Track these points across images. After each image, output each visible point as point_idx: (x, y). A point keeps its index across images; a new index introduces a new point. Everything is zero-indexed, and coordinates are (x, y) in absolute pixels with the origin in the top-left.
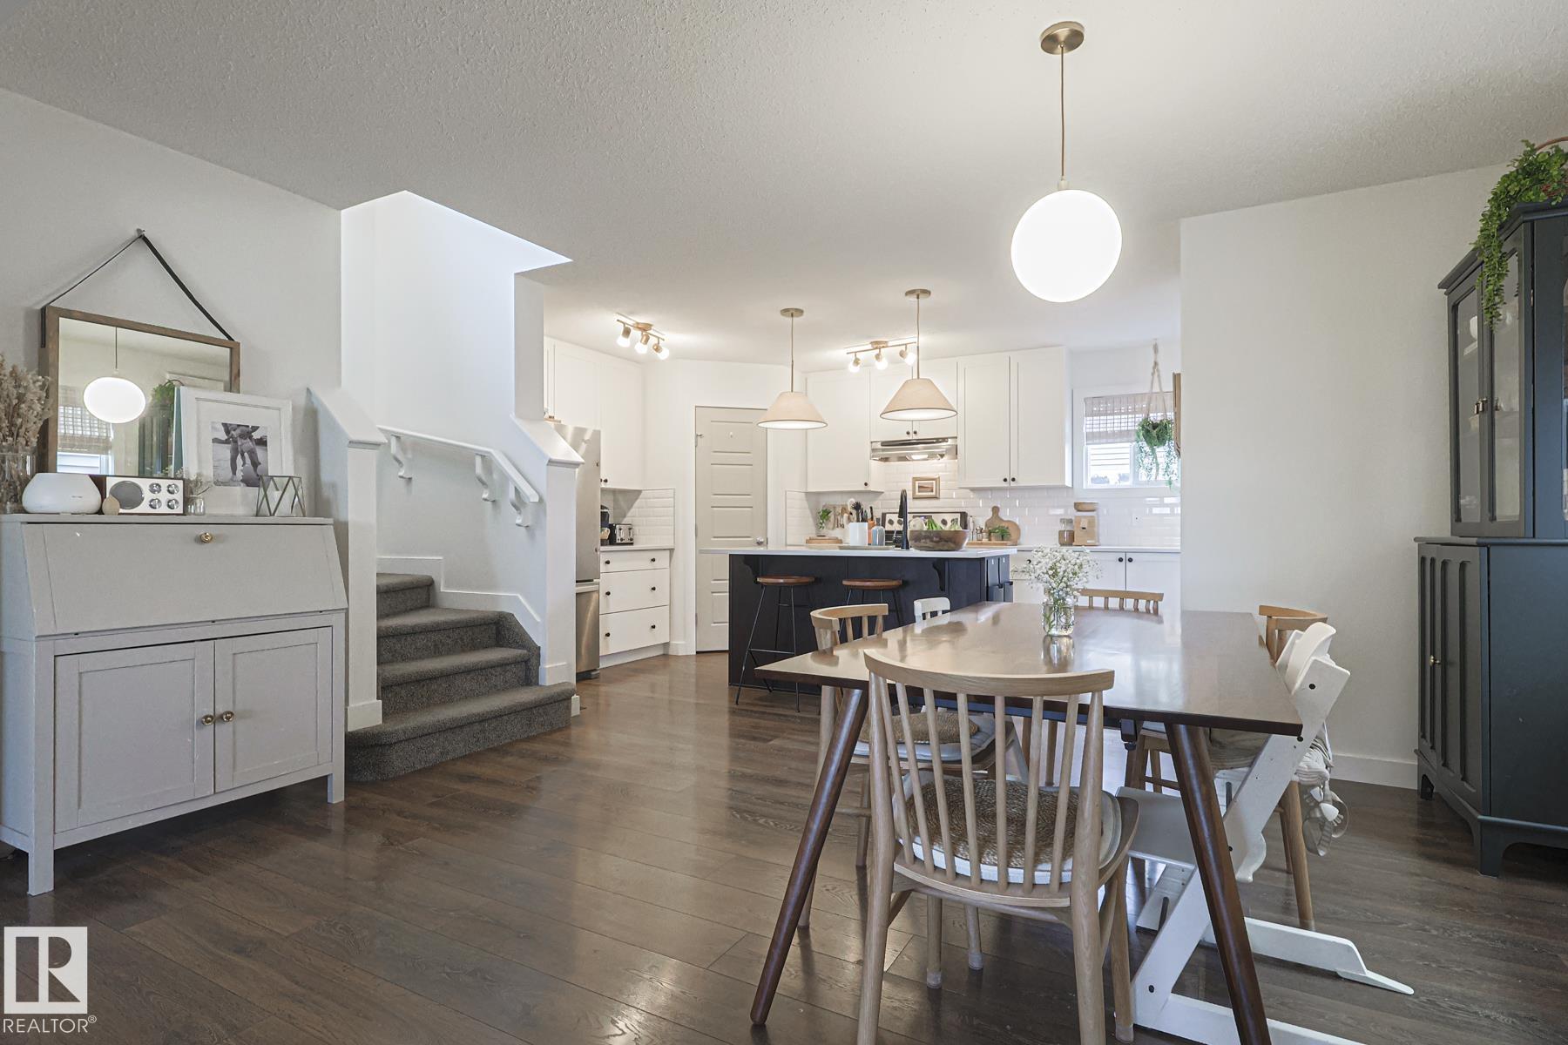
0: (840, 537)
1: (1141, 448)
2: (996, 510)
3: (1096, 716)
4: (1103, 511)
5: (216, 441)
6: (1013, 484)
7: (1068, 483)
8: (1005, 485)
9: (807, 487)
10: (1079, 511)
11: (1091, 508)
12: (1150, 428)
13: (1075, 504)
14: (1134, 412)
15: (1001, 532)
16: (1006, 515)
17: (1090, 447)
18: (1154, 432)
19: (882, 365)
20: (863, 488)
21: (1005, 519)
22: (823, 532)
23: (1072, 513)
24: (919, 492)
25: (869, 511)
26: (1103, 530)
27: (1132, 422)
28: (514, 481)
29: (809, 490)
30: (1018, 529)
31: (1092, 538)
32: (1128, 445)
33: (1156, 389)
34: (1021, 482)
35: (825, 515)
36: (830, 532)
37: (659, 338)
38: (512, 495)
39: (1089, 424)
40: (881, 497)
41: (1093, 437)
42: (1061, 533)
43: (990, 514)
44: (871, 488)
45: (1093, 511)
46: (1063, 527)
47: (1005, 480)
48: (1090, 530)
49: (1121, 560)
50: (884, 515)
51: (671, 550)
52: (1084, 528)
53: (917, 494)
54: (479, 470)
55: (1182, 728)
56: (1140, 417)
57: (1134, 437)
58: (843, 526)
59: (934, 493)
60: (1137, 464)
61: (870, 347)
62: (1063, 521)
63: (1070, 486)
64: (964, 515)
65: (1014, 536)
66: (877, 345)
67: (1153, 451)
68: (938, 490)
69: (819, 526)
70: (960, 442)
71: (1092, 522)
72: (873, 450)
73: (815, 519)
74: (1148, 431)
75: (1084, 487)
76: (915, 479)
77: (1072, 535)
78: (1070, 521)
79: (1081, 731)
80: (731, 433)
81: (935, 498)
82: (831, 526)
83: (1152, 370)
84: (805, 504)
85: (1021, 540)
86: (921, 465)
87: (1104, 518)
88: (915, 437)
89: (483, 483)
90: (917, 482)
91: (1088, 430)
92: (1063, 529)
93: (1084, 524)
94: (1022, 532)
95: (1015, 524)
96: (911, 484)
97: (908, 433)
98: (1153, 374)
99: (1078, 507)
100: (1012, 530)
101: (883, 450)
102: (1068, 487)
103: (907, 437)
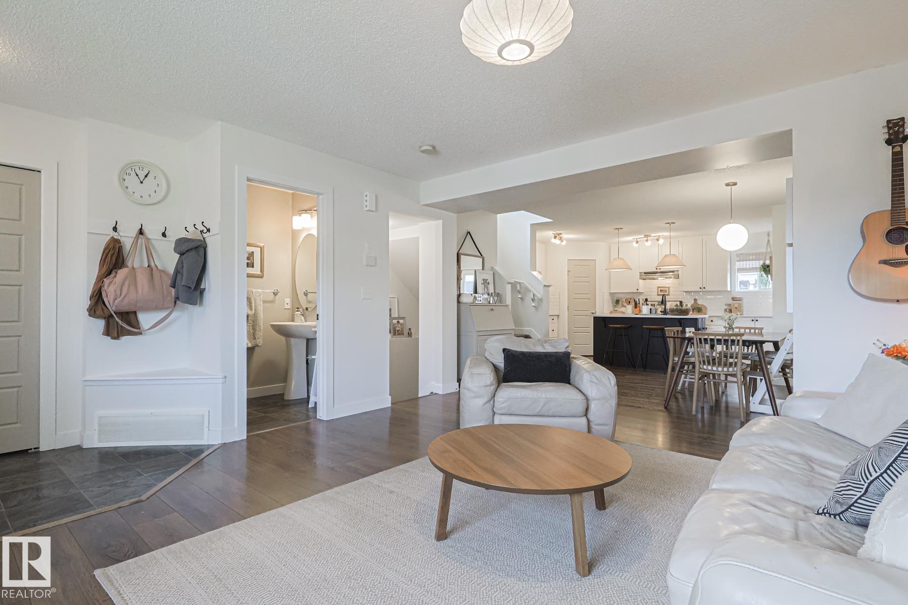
0: (624, 311)
1: (762, 275)
2: (695, 300)
3: (741, 343)
4: (745, 301)
5: (482, 284)
6: (704, 290)
7: (729, 289)
8: (700, 290)
9: (610, 290)
10: (734, 301)
11: (739, 299)
12: (766, 267)
13: (732, 298)
14: (759, 260)
15: (699, 310)
16: (700, 302)
17: (739, 274)
18: (767, 269)
19: (648, 244)
20: (636, 291)
21: (699, 304)
22: (616, 309)
23: (731, 302)
25: (638, 300)
26: (745, 308)
27: (758, 264)
28: (533, 292)
29: (612, 292)
30: (706, 308)
31: (740, 312)
32: (756, 273)
33: (769, 250)
34: (708, 289)
35: (617, 302)
36: (619, 309)
37: (563, 237)
38: (532, 296)
39: (738, 265)
41: (740, 269)
42: (726, 310)
43: (693, 302)
44: (639, 291)
45: (740, 301)
46: (726, 307)
47: (701, 288)
48: (739, 309)
49: (753, 320)
51: (558, 316)
52: (736, 308)
53: (659, 293)
54: (518, 288)
55: (759, 344)
56: (761, 262)
57: (759, 270)
58: (625, 307)
59: (667, 293)
60: (760, 282)
61: (643, 236)
62: (726, 305)
64: (681, 302)
66: (646, 236)
67: (766, 277)
68: (669, 292)
69: (615, 307)
70: (680, 273)
71: (740, 305)
72: (640, 276)
73: (613, 303)
74: (765, 268)
75: (736, 291)
76: (658, 287)
77: (731, 310)
78: (730, 305)
79: (738, 347)
81: (668, 295)
82: (620, 306)
83: (766, 243)
84: (609, 297)
85: (708, 312)
86: (662, 281)
87: (745, 303)
88: (660, 270)
89: (519, 292)
90: (659, 289)
91: (738, 267)
93: (736, 306)
94: (708, 309)
95: (704, 305)
96: (656, 289)
98: (767, 245)
99: (734, 299)
100: (703, 309)
101: (645, 276)
102: (729, 291)
103: (656, 270)
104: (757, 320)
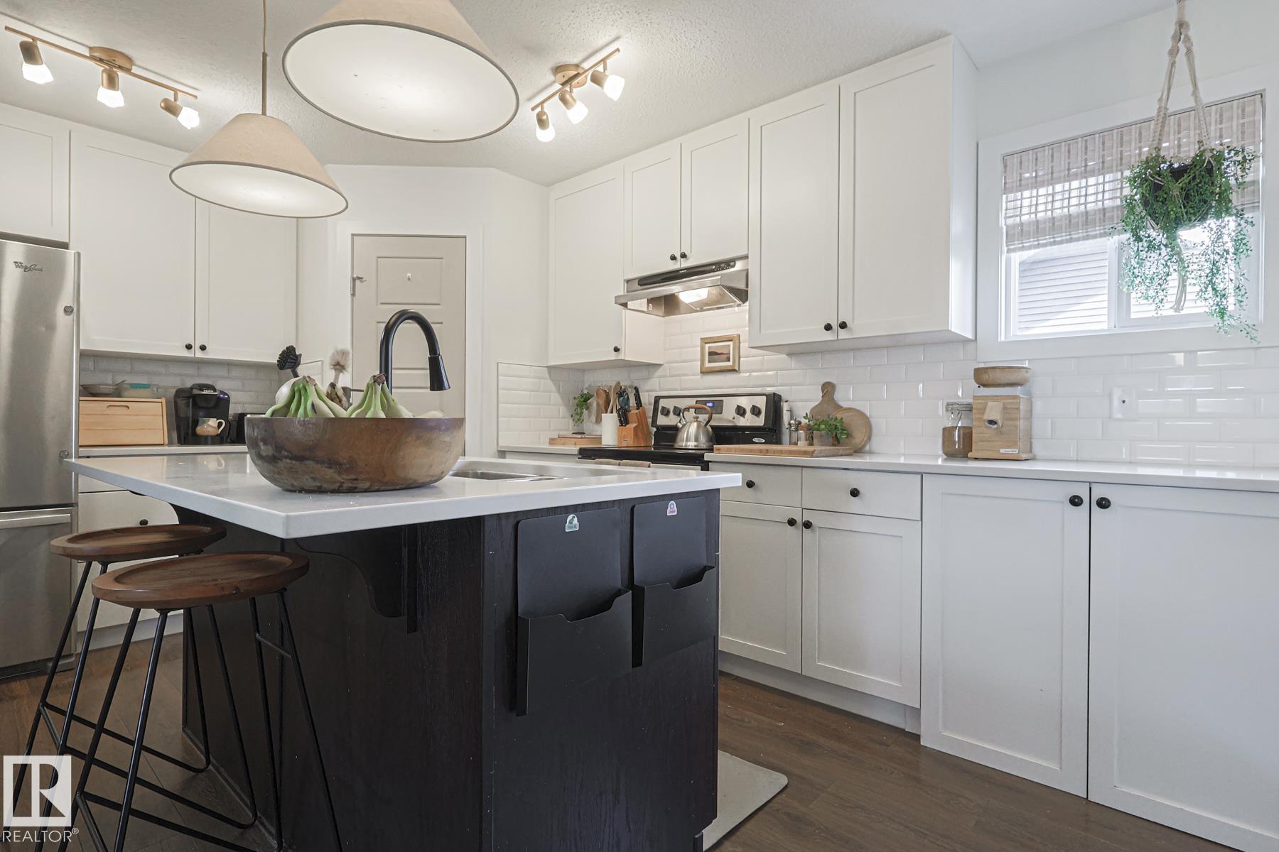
1: (1140, 237)
2: (828, 389)
4: (1041, 386)
6: (843, 334)
7: (959, 322)
8: (829, 336)
9: (547, 359)
10: (984, 384)
11: (1013, 377)
12: (1162, 183)
13: (978, 371)
15: (830, 429)
16: (845, 397)
17: (1017, 254)
18: (1175, 189)
20: (613, 356)
21: (844, 404)
23: (964, 391)
24: (709, 362)
26: (1040, 429)
29: (552, 363)
30: (866, 423)
31: (1013, 444)
34: (862, 328)
35: (582, 401)
37: (175, 91)
39: (1014, 207)
40: (659, 372)
41: (1022, 234)
42: (948, 432)
43: (817, 397)
44: (627, 355)
45: (1016, 384)
46: (951, 421)
47: (828, 327)
48: (1007, 427)
49: (1075, 501)
50: (657, 400)
52: (992, 422)
53: (707, 365)
56: (1135, 163)
59: (730, 363)
60: (1127, 275)
62: (949, 408)
63: (970, 336)
64: (776, 399)
65: (858, 438)
67: (1172, 243)
68: (737, 358)
69: (577, 417)
70: (752, 265)
71: (1010, 410)
74: (1157, 191)
75: (1002, 338)
76: (705, 341)
77: (967, 435)
78: (969, 408)
80: (409, 275)
81: (733, 371)
84: (551, 385)
85: (875, 444)
87: (1044, 401)
88: (683, 264)
90: (707, 346)
91: (1010, 221)
92: (950, 425)
93: (993, 412)
94: (876, 429)
95: (862, 414)
96: (696, 349)
97: (673, 258)
99: (983, 377)
100: (857, 427)
102: (965, 341)
103: (673, 266)
104: (1104, 503)
